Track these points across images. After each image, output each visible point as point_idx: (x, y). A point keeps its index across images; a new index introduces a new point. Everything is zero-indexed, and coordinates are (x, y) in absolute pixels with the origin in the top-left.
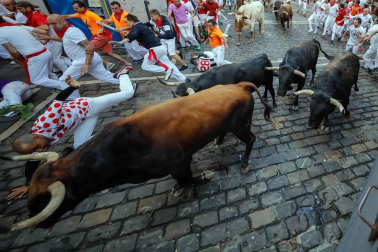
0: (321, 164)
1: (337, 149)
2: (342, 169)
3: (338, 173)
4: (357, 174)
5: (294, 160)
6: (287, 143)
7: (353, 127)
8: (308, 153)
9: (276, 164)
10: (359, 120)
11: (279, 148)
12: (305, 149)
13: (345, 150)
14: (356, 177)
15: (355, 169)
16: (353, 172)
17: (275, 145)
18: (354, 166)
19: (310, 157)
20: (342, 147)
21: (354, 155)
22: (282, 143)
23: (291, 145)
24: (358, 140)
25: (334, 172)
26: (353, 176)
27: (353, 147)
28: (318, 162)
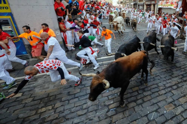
0: (163, 114)
1: (171, 103)
2: (176, 115)
3: (174, 119)
4: (185, 117)
5: (147, 115)
6: (141, 104)
7: (178, 87)
8: (155, 109)
9: (135, 120)
10: (181, 82)
11: (136, 108)
12: (152, 107)
13: (176, 102)
14: (185, 119)
15: (183, 114)
16: (182, 116)
17: (133, 107)
18: (182, 112)
19: (156, 111)
20: (174, 101)
21: (182, 105)
22: (138, 105)
23: (143, 105)
24: (182, 95)
25: (171, 119)
26: (183, 119)
27: (180, 100)
28: (161, 114)
